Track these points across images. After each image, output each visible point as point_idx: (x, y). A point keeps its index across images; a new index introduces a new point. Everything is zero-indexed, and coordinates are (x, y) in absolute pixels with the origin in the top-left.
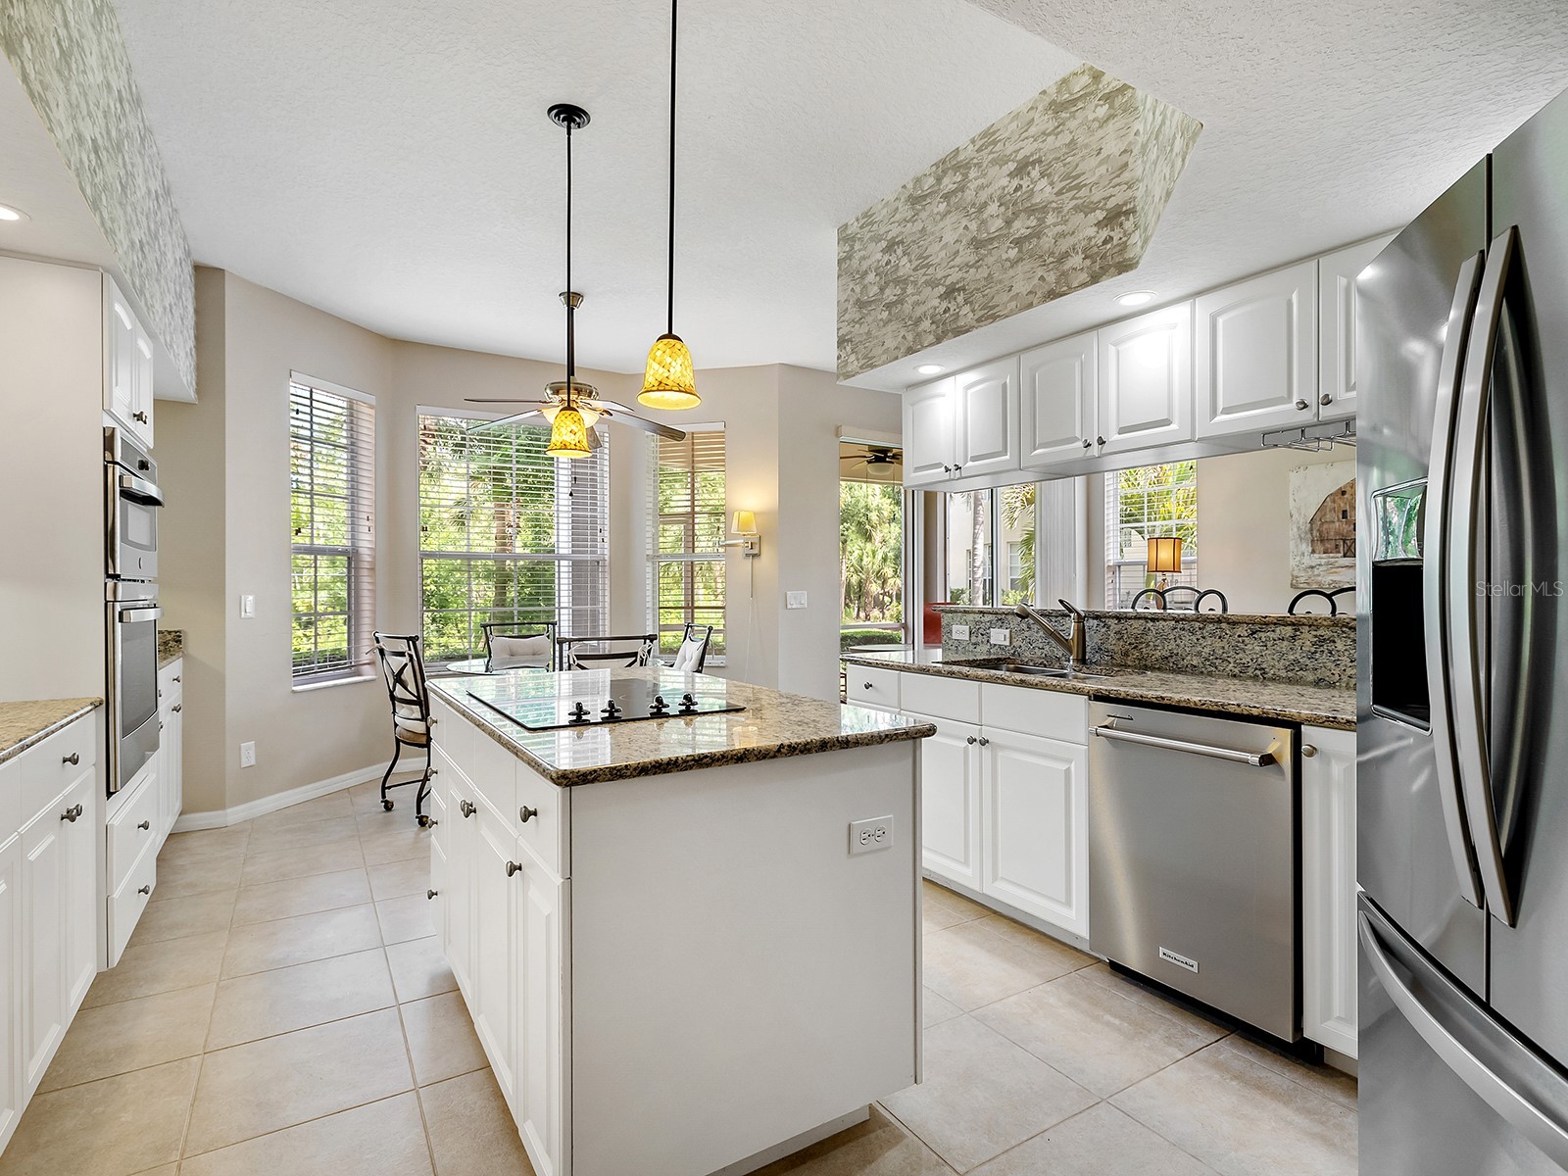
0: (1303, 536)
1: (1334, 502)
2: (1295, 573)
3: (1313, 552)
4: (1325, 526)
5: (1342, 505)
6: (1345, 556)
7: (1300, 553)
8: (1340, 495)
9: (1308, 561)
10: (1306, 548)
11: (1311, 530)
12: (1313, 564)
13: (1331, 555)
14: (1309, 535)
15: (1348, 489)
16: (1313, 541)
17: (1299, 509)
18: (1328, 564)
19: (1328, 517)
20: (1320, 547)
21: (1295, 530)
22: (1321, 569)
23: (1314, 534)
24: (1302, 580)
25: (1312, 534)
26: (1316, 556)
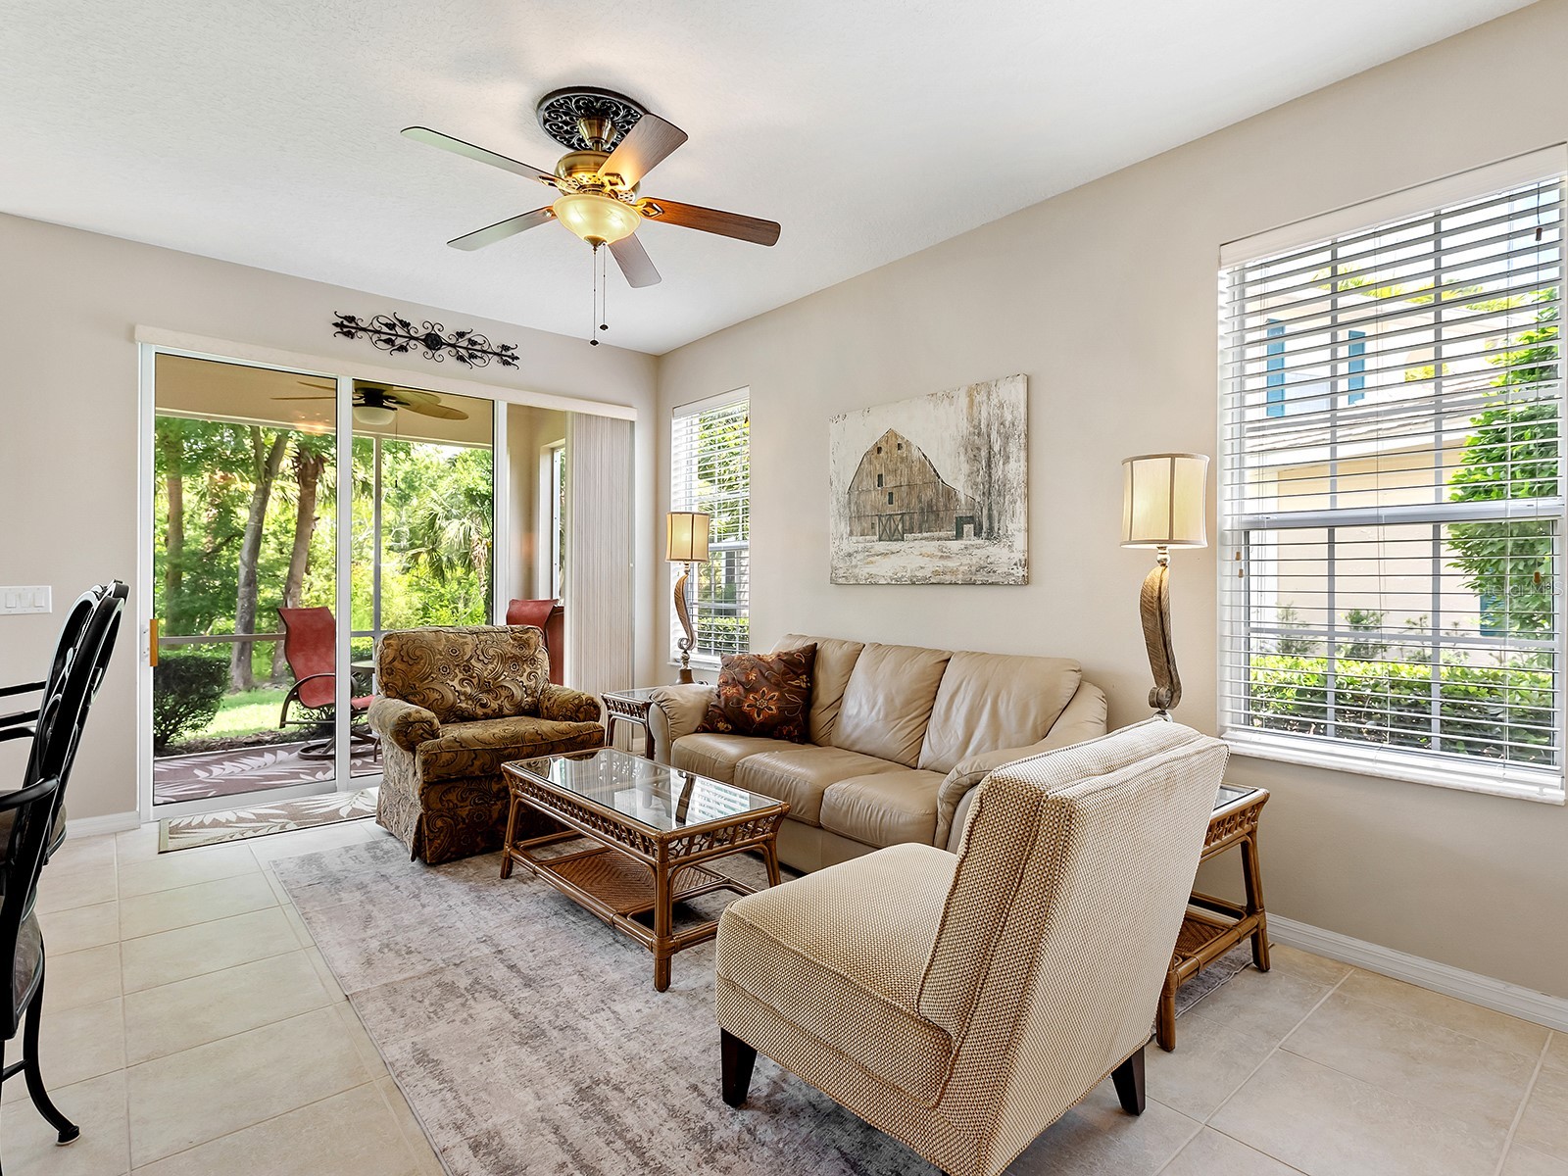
0: (842, 511)
1: (870, 462)
2: (835, 563)
3: (851, 534)
4: (863, 497)
5: (878, 467)
6: (880, 540)
7: (838, 535)
8: (876, 453)
9: (849, 545)
10: (844, 528)
11: (849, 502)
12: (851, 551)
13: (868, 538)
14: (847, 511)
15: (883, 445)
16: (850, 518)
17: (838, 474)
18: (865, 550)
19: (865, 485)
20: (857, 529)
21: (835, 502)
22: (860, 556)
23: (852, 509)
24: (841, 572)
25: (850, 508)
26: (854, 539)
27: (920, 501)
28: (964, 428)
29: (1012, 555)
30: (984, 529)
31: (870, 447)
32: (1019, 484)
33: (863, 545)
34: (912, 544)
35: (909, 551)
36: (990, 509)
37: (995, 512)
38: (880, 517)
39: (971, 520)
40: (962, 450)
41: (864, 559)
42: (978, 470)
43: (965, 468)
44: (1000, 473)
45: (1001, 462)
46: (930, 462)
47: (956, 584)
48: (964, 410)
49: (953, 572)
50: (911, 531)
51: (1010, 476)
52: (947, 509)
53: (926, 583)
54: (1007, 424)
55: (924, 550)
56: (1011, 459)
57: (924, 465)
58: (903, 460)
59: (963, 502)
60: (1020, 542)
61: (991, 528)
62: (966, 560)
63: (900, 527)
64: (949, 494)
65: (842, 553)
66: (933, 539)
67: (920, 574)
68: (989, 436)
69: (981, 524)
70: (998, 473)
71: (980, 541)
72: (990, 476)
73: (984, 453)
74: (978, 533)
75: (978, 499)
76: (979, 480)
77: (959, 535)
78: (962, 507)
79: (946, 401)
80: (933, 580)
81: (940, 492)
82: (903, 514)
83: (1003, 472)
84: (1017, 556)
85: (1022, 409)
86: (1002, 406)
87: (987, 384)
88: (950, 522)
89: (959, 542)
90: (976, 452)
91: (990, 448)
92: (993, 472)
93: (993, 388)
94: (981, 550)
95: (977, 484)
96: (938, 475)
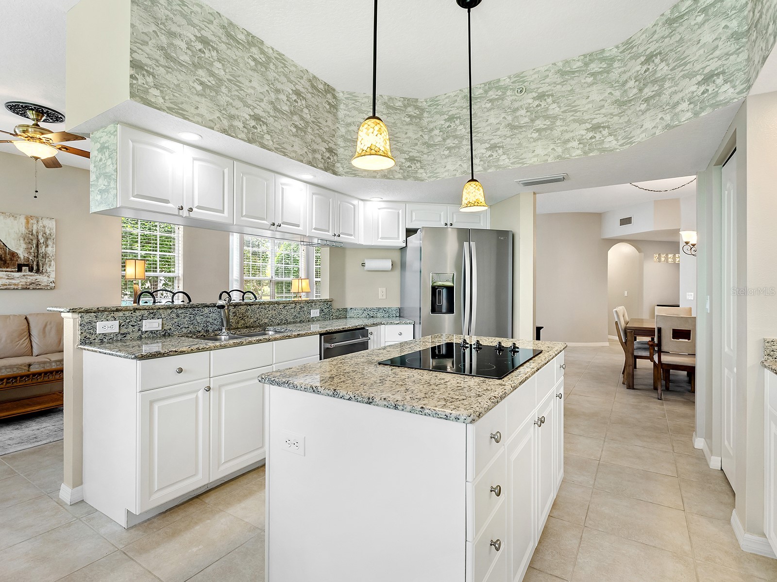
28: (23, 231)
29: (49, 279)
30: (35, 269)
32: (53, 255)
36: (38, 262)
37: (40, 264)
39: (27, 265)
40: (22, 239)
42: (31, 248)
43: (24, 246)
44: (43, 250)
45: (44, 247)
47: (17, 289)
48: (24, 224)
49: (15, 285)
51: (48, 252)
52: (11, 260)
54: (47, 234)
56: (49, 247)
59: (22, 258)
60: (53, 275)
61: (38, 269)
62: (23, 280)
64: (13, 255)
66: (3, 271)
68: (37, 236)
69: (34, 266)
70: (42, 249)
71: (32, 274)
72: (38, 251)
73: (35, 242)
74: (31, 270)
75: (31, 258)
77: (20, 270)
78: (22, 260)
79: (12, 218)
81: (8, 252)
83: (45, 250)
84: (51, 280)
85: (55, 231)
86: (44, 227)
87: (37, 218)
88: (14, 265)
89: (20, 273)
90: (30, 241)
91: (38, 241)
92: (40, 249)
93: (40, 220)
94: (33, 277)
95: (30, 253)
96: (6, 246)
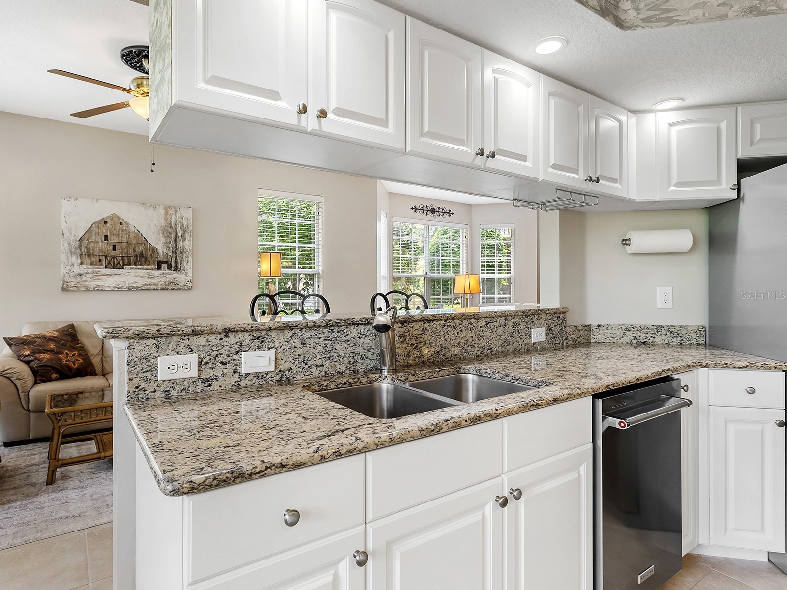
0: (73, 250)
1: (99, 227)
2: (66, 279)
3: (82, 263)
4: (92, 245)
5: (104, 231)
6: (106, 268)
7: (70, 263)
8: (103, 224)
9: (77, 270)
10: (75, 260)
11: (80, 246)
12: (81, 273)
13: (96, 266)
14: (78, 251)
15: (109, 220)
16: (81, 255)
17: (69, 230)
18: (93, 272)
19: (94, 238)
20: (87, 260)
21: (67, 245)
22: (88, 276)
23: (83, 250)
24: (72, 284)
25: (81, 250)
26: (84, 266)
27: (135, 251)
28: (163, 223)
29: (187, 278)
30: (173, 267)
31: (98, 219)
32: (190, 250)
33: (92, 270)
34: (129, 271)
35: (126, 274)
36: (176, 259)
37: (178, 260)
38: (106, 257)
39: (166, 262)
40: (161, 232)
41: (93, 277)
42: (170, 242)
43: (163, 240)
44: (181, 245)
45: (182, 241)
46: (142, 234)
47: (157, 289)
48: (163, 215)
49: (155, 284)
50: (129, 264)
51: (186, 247)
52: (152, 256)
53: (138, 289)
54: (185, 226)
55: (137, 274)
56: (187, 240)
57: (138, 235)
58: (123, 230)
59: (161, 254)
60: (190, 273)
61: (176, 267)
62: (162, 279)
63: (121, 262)
64: (154, 250)
65: (73, 274)
66: (144, 269)
67: (135, 285)
68: (176, 229)
69: (171, 263)
70: (180, 244)
71: (171, 272)
72: (176, 245)
73: (173, 235)
74: (170, 268)
75: (169, 254)
76: (170, 246)
77: (159, 268)
78: (161, 256)
79: (152, 209)
80: (143, 288)
81: (148, 248)
82: (123, 257)
83: (183, 244)
84: (189, 278)
85: (192, 221)
86: (182, 218)
87: (175, 207)
88: (154, 262)
89: (159, 271)
90: (169, 234)
91: (176, 234)
92: (178, 244)
93: (178, 209)
94: (171, 275)
95: (169, 248)
96: (147, 241)
